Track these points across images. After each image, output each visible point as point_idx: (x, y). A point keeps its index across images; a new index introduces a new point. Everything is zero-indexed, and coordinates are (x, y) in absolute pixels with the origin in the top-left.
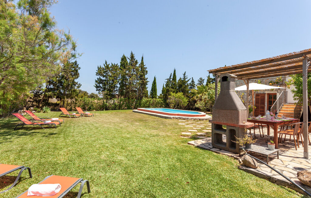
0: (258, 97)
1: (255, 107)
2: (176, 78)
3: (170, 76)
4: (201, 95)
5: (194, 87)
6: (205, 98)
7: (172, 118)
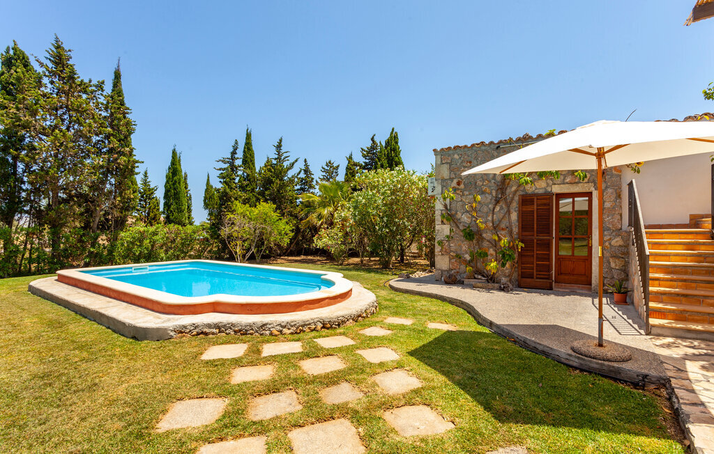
0: (529, 208)
1: (521, 245)
2: (253, 157)
3: (232, 150)
4: (331, 209)
5: (311, 187)
6: (345, 220)
7: (172, 334)
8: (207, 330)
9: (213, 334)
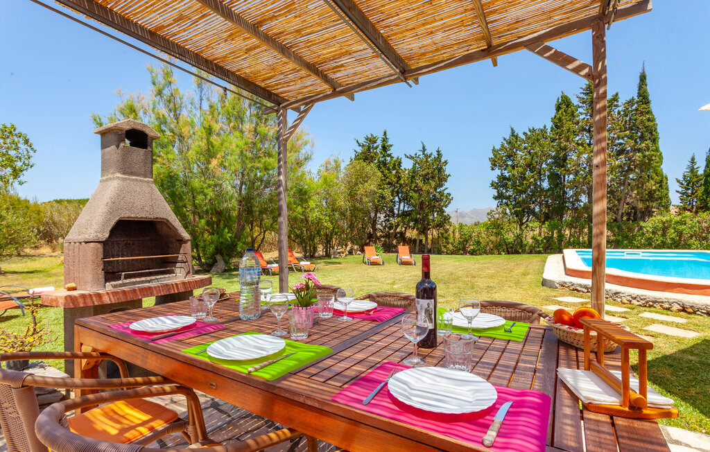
7: (557, 285)
8: (579, 289)
9: (583, 292)
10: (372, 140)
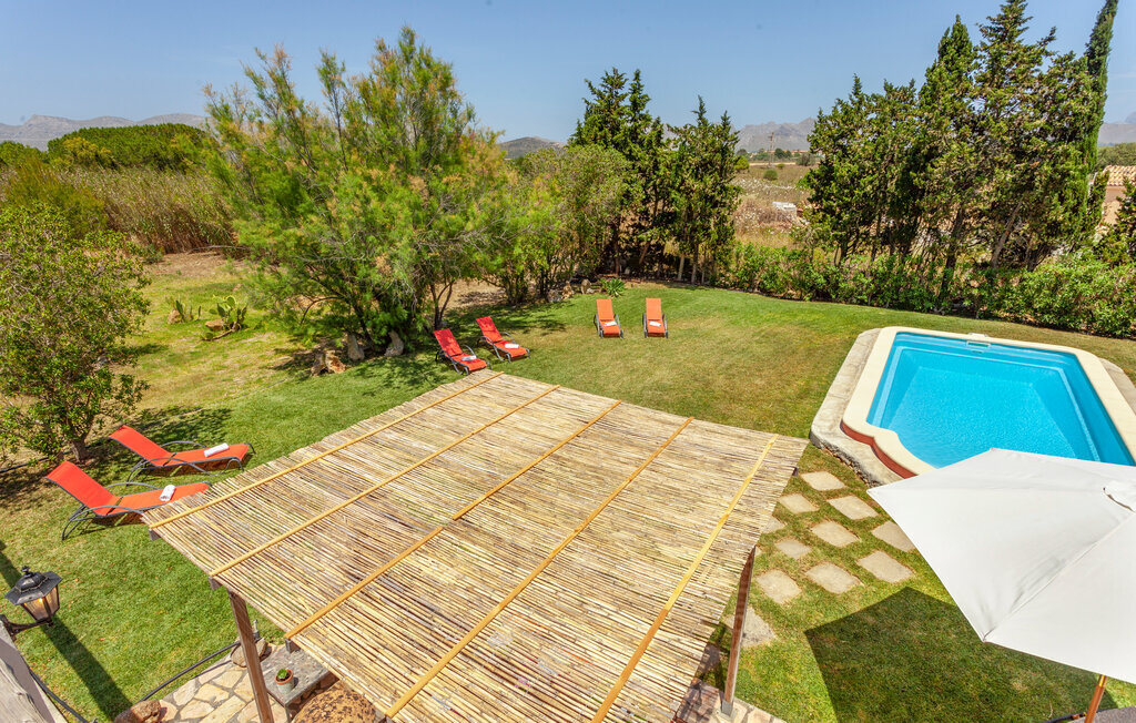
7: (822, 446)
9: (846, 463)
10: (614, 82)
